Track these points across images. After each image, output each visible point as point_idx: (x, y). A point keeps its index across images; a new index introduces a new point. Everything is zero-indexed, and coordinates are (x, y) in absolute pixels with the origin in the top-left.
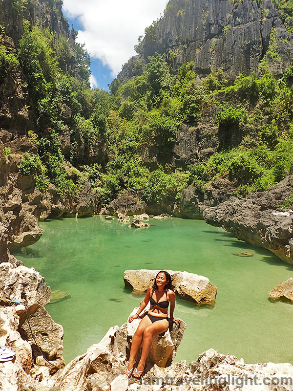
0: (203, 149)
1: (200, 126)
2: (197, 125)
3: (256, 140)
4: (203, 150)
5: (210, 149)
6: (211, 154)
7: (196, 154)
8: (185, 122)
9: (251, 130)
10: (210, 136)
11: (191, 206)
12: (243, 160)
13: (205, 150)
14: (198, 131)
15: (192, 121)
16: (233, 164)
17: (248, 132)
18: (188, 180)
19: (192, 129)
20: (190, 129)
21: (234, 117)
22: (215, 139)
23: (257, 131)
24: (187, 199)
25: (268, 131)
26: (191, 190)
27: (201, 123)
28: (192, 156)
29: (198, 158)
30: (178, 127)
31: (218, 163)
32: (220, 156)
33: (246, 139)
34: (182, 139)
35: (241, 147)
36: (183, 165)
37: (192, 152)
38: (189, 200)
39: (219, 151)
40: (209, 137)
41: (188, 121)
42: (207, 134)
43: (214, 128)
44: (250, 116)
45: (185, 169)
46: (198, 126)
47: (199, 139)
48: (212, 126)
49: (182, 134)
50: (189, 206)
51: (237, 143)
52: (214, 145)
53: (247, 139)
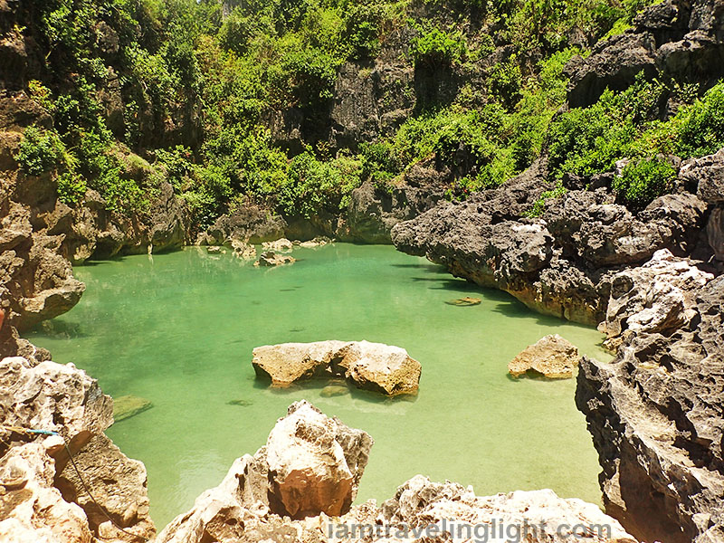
0: (386, 112)
2: (373, 65)
3: (483, 93)
4: (387, 115)
5: (399, 112)
6: (401, 120)
7: (374, 122)
8: (350, 59)
9: (474, 75)
10: (399, 87)
11: (370, 219)
12: (459, 132)
13: (391, 114)
14: (376, 77)
15: (363, 58)
16: (441, 140)
17: (467, 78)
18: (361, 171)
19: (364, 72)
20: (361, 72)
21: (443, 49)
22: (408, 92)
23: (485, 75)
24: (362, 208)
25: (503, 75)
26: (367, 191)
27: (381, 62)
28: (367, 126)
29: (377, 130)
30: (338, 68)
31: (415, 139)
32: (418, 124)
33: (464, 91)
34: (346, 94)
35: (455, 107)
36: (350, 143)
37: (366, 117)
38: (365, 209)
39: (415, 115)
40: (397, 88)
41: (356, 58)
42: (394, 82)
43: (406, 71)
44: (471, 48)
45: (355, 151)
46: (377, 67)
47: (378, 93)
48: (402, 67)
49: (345, 83)
50: (365, 221)
51: (448, 100)
52: (407, 105)
53: (466, 91)
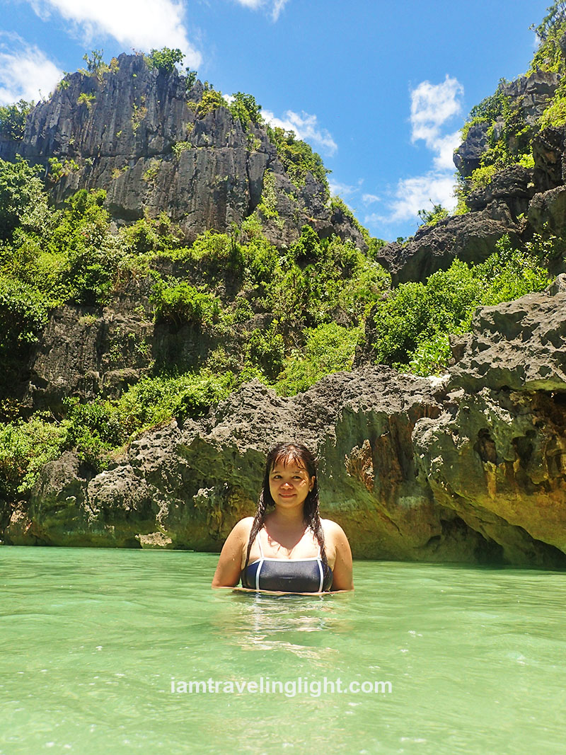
0: (111, 370)
1: (109, 316)
2: (101, 314)
3: (239, 358)
4: (113, 373)
5: (129, 371)
6: (133, 381)
7: (93, 379)
8: (71, 303)
9: (228, 337)
10: (132, 342)
11: (64, 507)
12: (210, 393)
13: (120, 373)
14: (103, 329)
15: (88, 302)
16: (186, 399)
17: (224, 339)
18: (64, 439)
19: (88, 319)
20: (81, 320)
21: (192, 302)
22: (143, 349)
23: (241, 341)
24: (52, 486)
25: (262, 340)
26: (69, 463)
27: (112, 311)
28: (81, 384)
29: (96, 390)
30: (51, 312)
31: (147, 401)
32: (157, 384)
33: (216, 355)
34: (58, 342)
35: (203, 371)
36: (53, 405)
37: (82, 372)
38: (60, 490)
39: (154, 374)
40: (129, 344)
41: (79, 301)
42: (126, 335)
43: (143, 325)
44: (226, 311)
45: (60, 413)
46: (106, 315)
47: (102, 345)
48: (139, 320)
49: (59, 329)
50: (56, 508)
51: (193, 366)
52: (141, 363)
53: (218, 355)
